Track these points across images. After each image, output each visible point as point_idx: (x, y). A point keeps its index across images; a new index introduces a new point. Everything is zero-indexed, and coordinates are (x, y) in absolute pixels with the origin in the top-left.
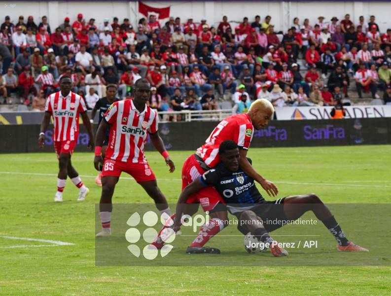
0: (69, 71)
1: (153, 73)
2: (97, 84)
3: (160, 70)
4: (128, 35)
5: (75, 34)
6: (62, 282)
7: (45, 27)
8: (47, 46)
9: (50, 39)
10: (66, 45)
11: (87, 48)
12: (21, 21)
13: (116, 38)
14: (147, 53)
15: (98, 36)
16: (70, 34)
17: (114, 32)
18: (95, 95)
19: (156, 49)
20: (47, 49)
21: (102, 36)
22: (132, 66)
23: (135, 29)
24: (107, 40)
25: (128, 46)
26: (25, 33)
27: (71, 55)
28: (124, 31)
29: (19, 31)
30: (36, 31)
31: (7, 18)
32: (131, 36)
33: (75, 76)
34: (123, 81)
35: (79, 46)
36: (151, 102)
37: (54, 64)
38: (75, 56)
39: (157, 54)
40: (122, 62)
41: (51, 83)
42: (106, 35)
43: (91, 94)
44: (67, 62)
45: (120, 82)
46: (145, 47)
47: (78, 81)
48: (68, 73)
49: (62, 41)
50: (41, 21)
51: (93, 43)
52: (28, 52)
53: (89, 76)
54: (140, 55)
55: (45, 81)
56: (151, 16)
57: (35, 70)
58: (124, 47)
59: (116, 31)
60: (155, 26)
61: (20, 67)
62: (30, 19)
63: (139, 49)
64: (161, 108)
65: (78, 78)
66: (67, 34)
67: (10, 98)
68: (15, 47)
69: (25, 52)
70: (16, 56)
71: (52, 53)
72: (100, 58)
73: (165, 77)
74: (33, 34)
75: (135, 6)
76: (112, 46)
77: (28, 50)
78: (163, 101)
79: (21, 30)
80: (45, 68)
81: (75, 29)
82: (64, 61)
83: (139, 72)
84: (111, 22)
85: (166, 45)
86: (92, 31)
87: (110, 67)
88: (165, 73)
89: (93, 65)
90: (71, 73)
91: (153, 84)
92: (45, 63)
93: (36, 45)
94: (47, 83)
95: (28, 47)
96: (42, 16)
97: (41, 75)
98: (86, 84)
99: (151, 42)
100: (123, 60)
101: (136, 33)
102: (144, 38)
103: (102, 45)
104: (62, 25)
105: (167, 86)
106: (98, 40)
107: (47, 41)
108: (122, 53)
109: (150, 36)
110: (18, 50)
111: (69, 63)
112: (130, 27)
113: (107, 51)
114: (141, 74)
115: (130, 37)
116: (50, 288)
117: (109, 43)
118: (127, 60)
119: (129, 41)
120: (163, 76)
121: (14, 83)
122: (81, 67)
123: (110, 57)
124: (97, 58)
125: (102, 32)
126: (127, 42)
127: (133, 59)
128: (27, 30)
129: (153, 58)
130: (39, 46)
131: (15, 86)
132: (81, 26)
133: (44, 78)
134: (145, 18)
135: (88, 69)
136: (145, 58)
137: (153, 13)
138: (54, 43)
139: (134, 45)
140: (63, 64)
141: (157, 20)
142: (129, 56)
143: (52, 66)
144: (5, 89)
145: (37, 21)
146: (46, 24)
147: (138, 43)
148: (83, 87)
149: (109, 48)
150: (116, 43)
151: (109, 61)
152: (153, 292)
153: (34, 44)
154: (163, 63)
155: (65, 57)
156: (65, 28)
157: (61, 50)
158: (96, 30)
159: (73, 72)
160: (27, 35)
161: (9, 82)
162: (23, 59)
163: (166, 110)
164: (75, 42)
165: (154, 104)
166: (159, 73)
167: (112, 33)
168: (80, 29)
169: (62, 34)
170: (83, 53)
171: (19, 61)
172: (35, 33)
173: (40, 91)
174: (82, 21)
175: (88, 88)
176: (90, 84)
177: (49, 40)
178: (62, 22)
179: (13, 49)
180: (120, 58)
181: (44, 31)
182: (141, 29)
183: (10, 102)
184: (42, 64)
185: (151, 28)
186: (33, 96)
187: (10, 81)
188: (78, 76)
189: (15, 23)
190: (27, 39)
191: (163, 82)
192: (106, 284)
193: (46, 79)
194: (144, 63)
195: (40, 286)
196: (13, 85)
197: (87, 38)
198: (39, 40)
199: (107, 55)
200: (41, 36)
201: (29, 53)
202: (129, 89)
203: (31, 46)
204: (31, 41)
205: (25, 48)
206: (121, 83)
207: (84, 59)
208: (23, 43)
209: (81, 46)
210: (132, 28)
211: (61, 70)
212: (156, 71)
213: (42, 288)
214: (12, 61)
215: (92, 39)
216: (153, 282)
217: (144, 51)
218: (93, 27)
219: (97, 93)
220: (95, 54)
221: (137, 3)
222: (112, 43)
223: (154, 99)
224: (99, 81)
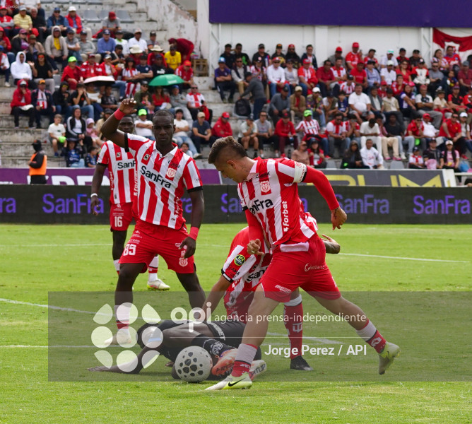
0: (340, 117)
1: (449, 122)
2: (376, 135)
3: (459, 118)
4: (418, 71)
5: (348, 69)
6: (328, 392)
7: (310, 59)
8: (312, 84)
9: (316, 74)
10: (337, 83)
11: (363, 87)
12: (278, 50)
13: (402, 75)
14: (443, 96)
15: (379, 72)
16: (342, 69)
17: (400, 68)
18: (373, 149)
19: (455, 91)
20: (312, 88)
21: (384, 72)
22: (422, 112)
23: (428, 64)
24: (390, 77)
25: (418, 86)
26: (283, 66)
27: (342, 97)
28: (413, 66)
29: (276, 64)
30: (298, 64)
31: (261, 47)
32: (422, 73)
33: (347, 124)
34: (410, 132)
35: (353, 84)
36: (446, 160)
37: (320, 108)
38: (348, 98)
39: (456, 97)
40: (409, 106)
41: (316, 133)
42: (389, 71)
43: (368, 148)
44: (337, 105)
45: (405, 132)
46: (440, 88)
47: (351, 130)
48: (338, 119)
49: (332, 78)
50: (305, 51)
51: (372, 81)
52: (286, 91)
53: (365, 124)
54: (434, 99)
55: (308, 130)
56: (449, 47)
57: (296, 116)
58: (412, 86)
59: (402, 65)
60: (454, 60)
61: (276, 110)
62: (291, 48)
63: (432, 90)
64: (459, 168)
65: (352, 127)
66: (339, 69)
67: (261, 151)
68: (271, 84)
69: (282, 91)
70: (271, 96)
71: (318, 92)
72: (381, 101)
73: (466, 127)
74: (294, 67)
75: (427, 33)
76: (397, 86)
77: (286, 88)
78: (462, 159)
79: (279, 62)
80: (308, 113)
81: (349, 62)
82: (333, 103)
83: (431, 120)
84: (397, 54)
85: (468, 86)
86: (371, 66)
87: (393, 113)
88: (466, 122)
89: (372, 110)
90: (342, 120)
91: (450, 136)
92: (309, 106)
93: (297, 83)
94: (311, 132)
95: (287, 84)
96: (306, 45)
97: (303, 122)
98: (362, 135)
99: (448, 82)
100: (411, 105)
101: (429, 70)
102: (440, 76)
103: (384, 84)
104: (332, 57)
105: (468, 138)
106: (379, 77)
107: (312, 78)
108: (410, 95)
109: (446, 73)
110: (274, 89)
111: (340, 107)
112: (421, 60)
113: (390, 92)
114: (434, 123)
115: (421, 75)
116: (313, 399)
117: (393, 82)
118: (416, 105)
119: (420, 80)
120: (463, 126)
121: (267, 132)
122: (355, 113)
123: (394, 100)
124: (376, 101)
125: (385, 67)
126: (416, 81)
127: (424, 103)
128: (287, 62)
129: (451, 102)
130: (301, 83)
131: (269, 135)
132: (357, 59)
133: (307, 125)
134: (442, 49)
135: (364, 115)
136: (439, 102)
137: (452, 44)
138: (321, 81)
139: (425, 85)
140: (333, 108)
141: (457, 52)
142: (418, 98)
143: (318, 110)
144: (256, 139)
145: (300, 51)
146: (311, 55)
147: (431, 83)
148: (358, 139)
149: (392, 88)
150: (402, 82)
151: (392, 105)
152: (447, 409)
153: (295, 81)
154: (463, 109)
155: (336, 99)
156: (336, 60)
157: (330, 89)
158: (376, 64)
159: (345, 119)
160: (286, 69)
161: (261, 130)
162: (280, 100)
163: (466, 172)
164: (348, 79)
165: (450, 163)
166: (458, 122)
167: (398, 69)
168: (355, 63)
169: (332, 69)
170: (358, 94)
171: (275, 104)
172: (296, 66)
173: (302, 143)
174: (358, 51)
175: (364, 139)
176: (366, 135)
177: (315, 77)
178: (333, 52)
179: (268, 87)
180: (407, 102)
181: (308, 64)
182: (436, 64)
183: (262, 156)
184: (304, 108)
185: (449, 62)
186: (292, 149)
187: (263, 129)
188: (351, 124)
189: (271, 53)
190: (285, 74)
191: (463, 134)
192: (385, 396)
193: (309, 127)
194: (439, 109)
195: (299, 397)
196: (266, 134)
197: (364, 75)
198: (302, 76)
199: (389, 98)
200: (305, 70)
201: (289, 93)
202: (418, 142)
203: (291, 83)
204: (292, 77)
205: (283, 86)
206: (407, 135)
207: (360, 102)
208: (280, 80)
209: (356, 85)
210: (423, 63)
211: (330, 116)
212: (454, 120)
213: (303, 399)
214: (266, 102)
215: (370, 76)
216: (448, 396)
217: (439, 93)
218: (373, 60)
219: (375, 146)
220: (375, 96)
221: (431, 30)
222: (397, 81)
223: (450, 156)
224: (379, 132)
